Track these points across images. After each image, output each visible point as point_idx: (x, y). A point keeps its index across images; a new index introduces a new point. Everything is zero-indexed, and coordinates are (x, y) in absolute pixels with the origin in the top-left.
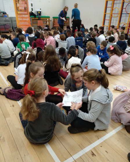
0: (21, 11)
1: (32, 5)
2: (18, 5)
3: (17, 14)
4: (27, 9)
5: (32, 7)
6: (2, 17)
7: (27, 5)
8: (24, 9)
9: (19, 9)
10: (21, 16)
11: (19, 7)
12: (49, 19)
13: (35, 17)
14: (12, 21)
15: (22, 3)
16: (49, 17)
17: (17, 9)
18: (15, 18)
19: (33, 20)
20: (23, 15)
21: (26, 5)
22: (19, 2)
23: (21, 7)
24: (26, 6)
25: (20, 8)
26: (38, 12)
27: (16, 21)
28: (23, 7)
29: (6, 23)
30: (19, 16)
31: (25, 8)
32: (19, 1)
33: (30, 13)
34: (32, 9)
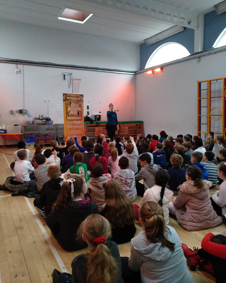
0: (72, 116)
1: (88, 107)
2: (69, 109)
3: (66, 119)
4: (81, 113)
5: (88, 110)
6: (44, 124)
8: (76, 113)
9: (70, 114)
10: (72, 123)
13: (92, 123)
14: (57, 129)
15: (75, 107)
17: (67, 113)
18: (62, 125)
19: (89, 127)
20: (75, 122)
21: (80, 108)
22: (71, 105)
23: (73, 111)
24: (80, 109)
25: (71, 112)
26: (96, 116)
27: (63, 129)
28: (75, 111)
29: (48, 132)
30: (69, 122)
31: (78, 113)
33: (85, 118)
34: (88, 113)
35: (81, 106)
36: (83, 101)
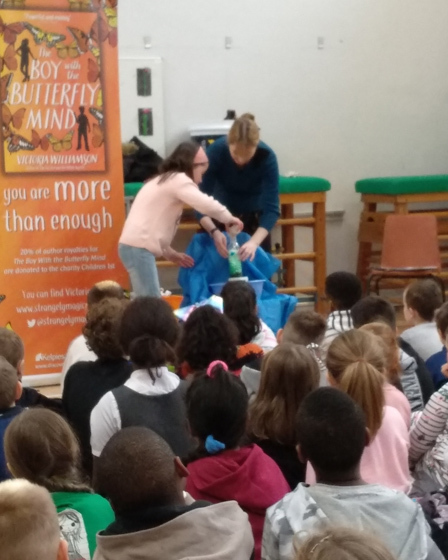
0: (39, 143)
2: (18, 93)
4: (103, 126)
5: (145, 103)
7: (103, 88)
8: (68, 122)
9: (24, 132)
10: (37, 193)
11: (23, 111)
12: (318, 207)
15: (62, 78)
16: (316, 189)
20: (61, 187)
21: (93, 89)
22: (33, 67)
23: (42, 107)
24: (92, 95)
25: (34, 121)
28: (61, 108)
31: (82, 121)
32: (25, 62)
34: (145, 121)
35: (99, 74)
36: (112, 38)
